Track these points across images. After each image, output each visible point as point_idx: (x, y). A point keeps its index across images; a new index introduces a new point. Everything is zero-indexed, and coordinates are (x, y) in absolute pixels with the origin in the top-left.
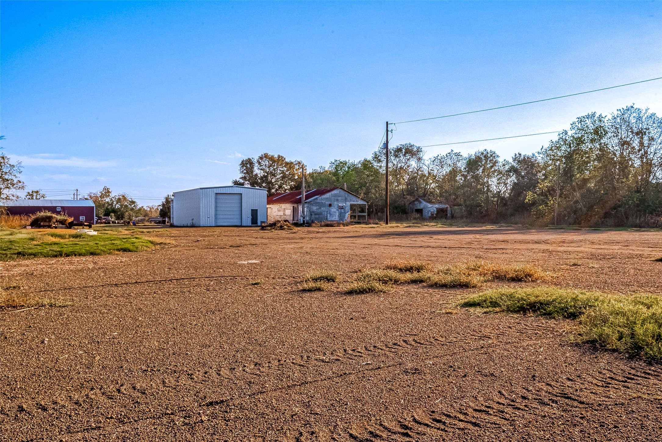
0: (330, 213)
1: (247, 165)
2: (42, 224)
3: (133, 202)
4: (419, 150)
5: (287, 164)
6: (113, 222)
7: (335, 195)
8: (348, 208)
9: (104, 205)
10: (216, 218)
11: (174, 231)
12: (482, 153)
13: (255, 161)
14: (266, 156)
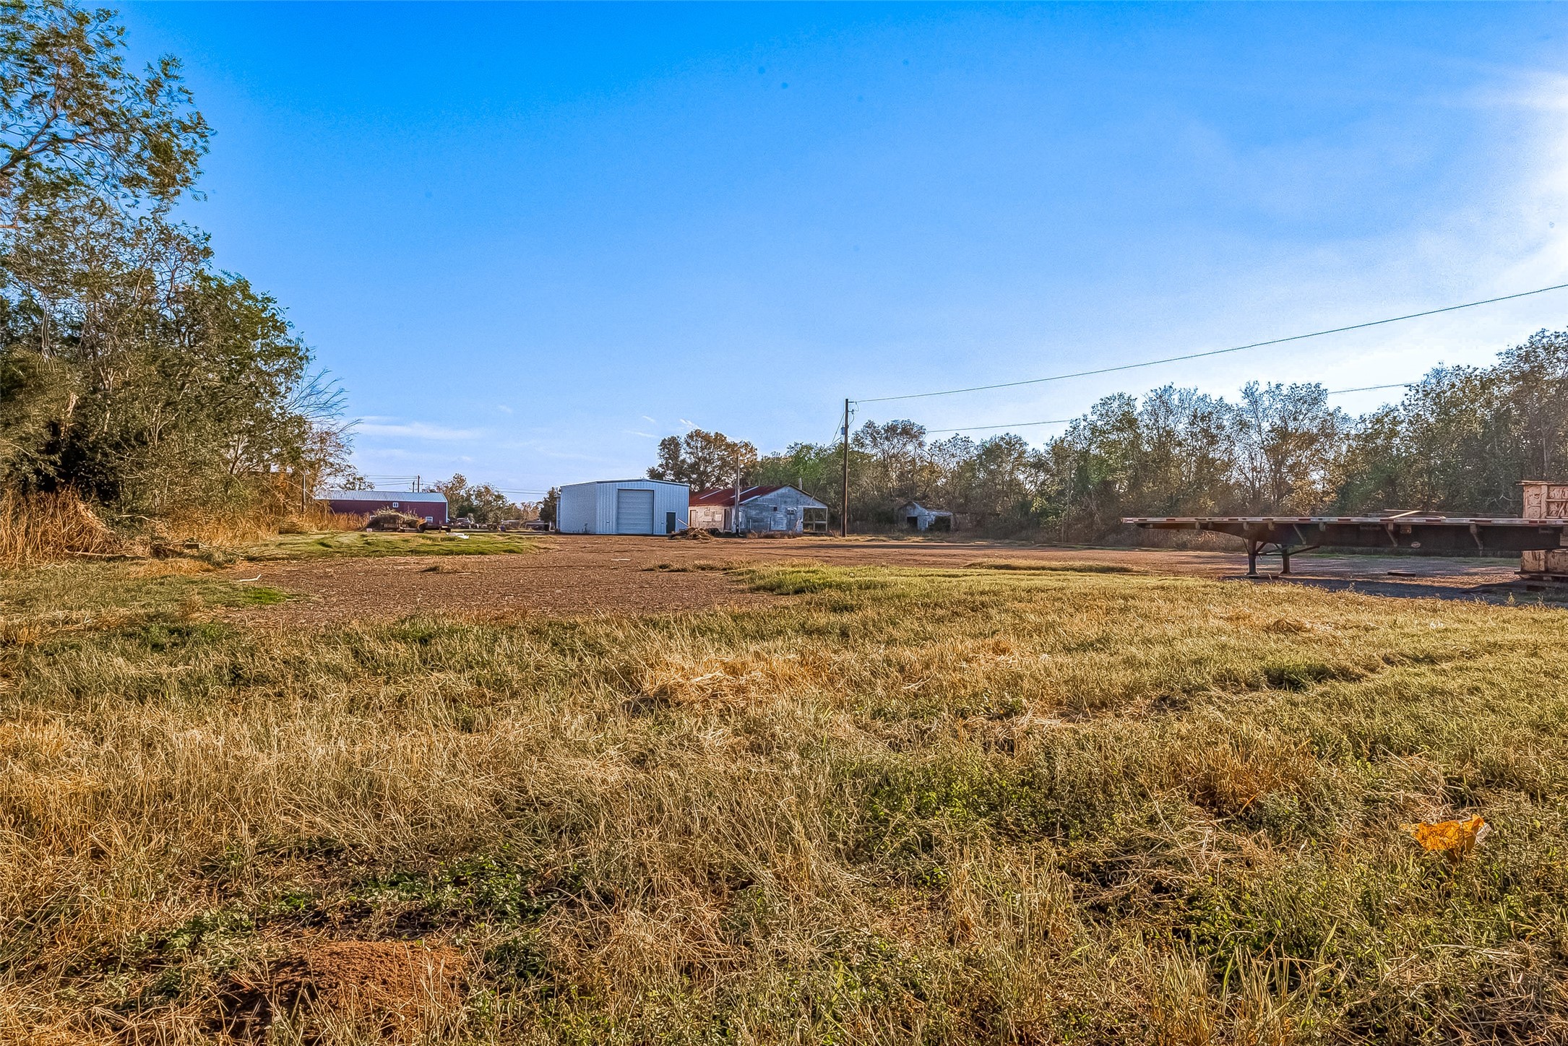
0: (774, 520)
1: (670, 446)
2: (386, 526)
3: (499, 497)
4: (922, 431)
5: (728, 445)
6: (473, 526)
7: (783, 496)
8: (800, 514)
9: (457, 501)
10: (618, 524)
11: (560, 539)
12: (1002, 439)
13: (682, 440)
14: (698, 433)
